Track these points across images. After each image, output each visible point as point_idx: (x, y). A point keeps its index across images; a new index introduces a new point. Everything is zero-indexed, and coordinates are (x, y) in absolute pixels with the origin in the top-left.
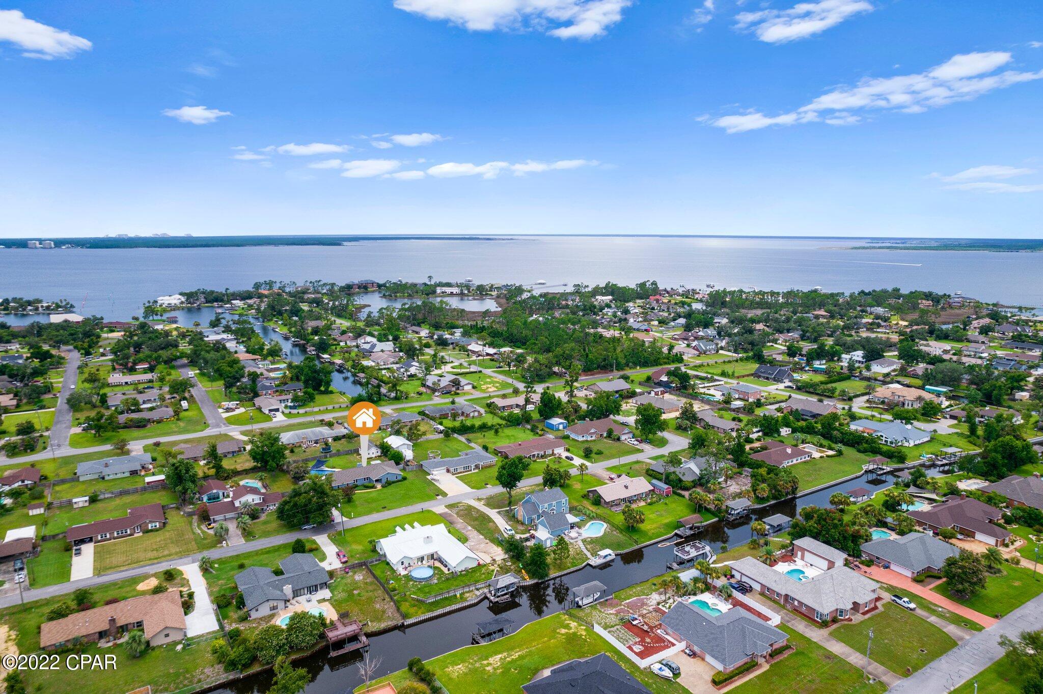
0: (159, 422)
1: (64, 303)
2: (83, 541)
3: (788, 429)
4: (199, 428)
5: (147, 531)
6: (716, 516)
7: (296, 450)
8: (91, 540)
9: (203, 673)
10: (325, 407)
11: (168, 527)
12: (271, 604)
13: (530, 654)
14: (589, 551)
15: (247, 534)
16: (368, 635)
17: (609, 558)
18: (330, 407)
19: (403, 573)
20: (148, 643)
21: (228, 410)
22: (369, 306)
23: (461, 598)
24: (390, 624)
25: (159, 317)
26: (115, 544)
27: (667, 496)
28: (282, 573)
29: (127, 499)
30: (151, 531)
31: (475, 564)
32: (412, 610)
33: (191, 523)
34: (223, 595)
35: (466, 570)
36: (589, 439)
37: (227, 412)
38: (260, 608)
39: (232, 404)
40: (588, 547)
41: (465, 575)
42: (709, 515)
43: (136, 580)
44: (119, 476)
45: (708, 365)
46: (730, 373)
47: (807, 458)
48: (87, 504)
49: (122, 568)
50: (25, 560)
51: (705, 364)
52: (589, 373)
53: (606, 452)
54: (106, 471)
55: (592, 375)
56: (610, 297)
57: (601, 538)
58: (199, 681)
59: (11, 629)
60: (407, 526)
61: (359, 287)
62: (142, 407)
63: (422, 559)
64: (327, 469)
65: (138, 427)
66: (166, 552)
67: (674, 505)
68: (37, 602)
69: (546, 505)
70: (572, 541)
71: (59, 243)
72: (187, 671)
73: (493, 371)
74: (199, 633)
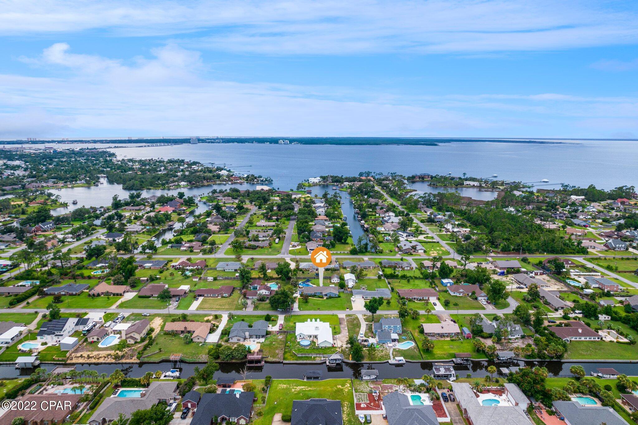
0: (262, 248)
1: (269, 179)
2: (200, 296)
3: (607, 317)
4: (276, 253)
5: (223, 297)
6: (488, 358)
7: (305, 272)
8: (203, 296)
9: (202, 356)
10: (336, 252)
11: (231, 297)
12: (238, 338)
13: (314, 391)
14: (393, 355)
15: (256, 308)
16: (266, 362)
17: (400, 362)
18: (339, 252)
19: (298, 340)
20: (192, 340)
21: (294, 246)
22: (416, 191)
23: (314, 359)
24: (277, 360)
25: (303, 190)
26: (210, 299)
27: (467, 338)
28: (251, 327)
29: (227, 281)
30: (224, 297)
31: (331, 346)
32: (289, 357)
33: (240, 297)
34: (226, 330)
35: (325, 347)
36: (458, 295)
37: (293, 247)
38: (233, 338)
39: (296, 244)
40: (394, 353)
41: (324, 349)
42: (484, 356)
43: (206, 315)
44: (230, 271)
45: (605, 259)
46: (614, 268)
47: (597, 339)
48: (212, 281)
49: (206, 310)
50: (180, 298)
51: (603, 258)
52: (506, 253)
53: (461, 305)
54: (226, 268)
55: (506, 254)
56: (583, 197)
57: (405, 350)
58: (199, 358)
59: (163, 321)
60: (314, 320)
61: (419, 178)
62: (260, 239)
63: (311, 336)
64: (311, 284)
65: (253, 249)
66: (223, 307)
67: (466, 344)
68: (174, 314)
69: (387, 326)
70: (387, 348)
71: (292, 141)
72: (197, 354)
73: (446, 243)
74: (210, 342)
